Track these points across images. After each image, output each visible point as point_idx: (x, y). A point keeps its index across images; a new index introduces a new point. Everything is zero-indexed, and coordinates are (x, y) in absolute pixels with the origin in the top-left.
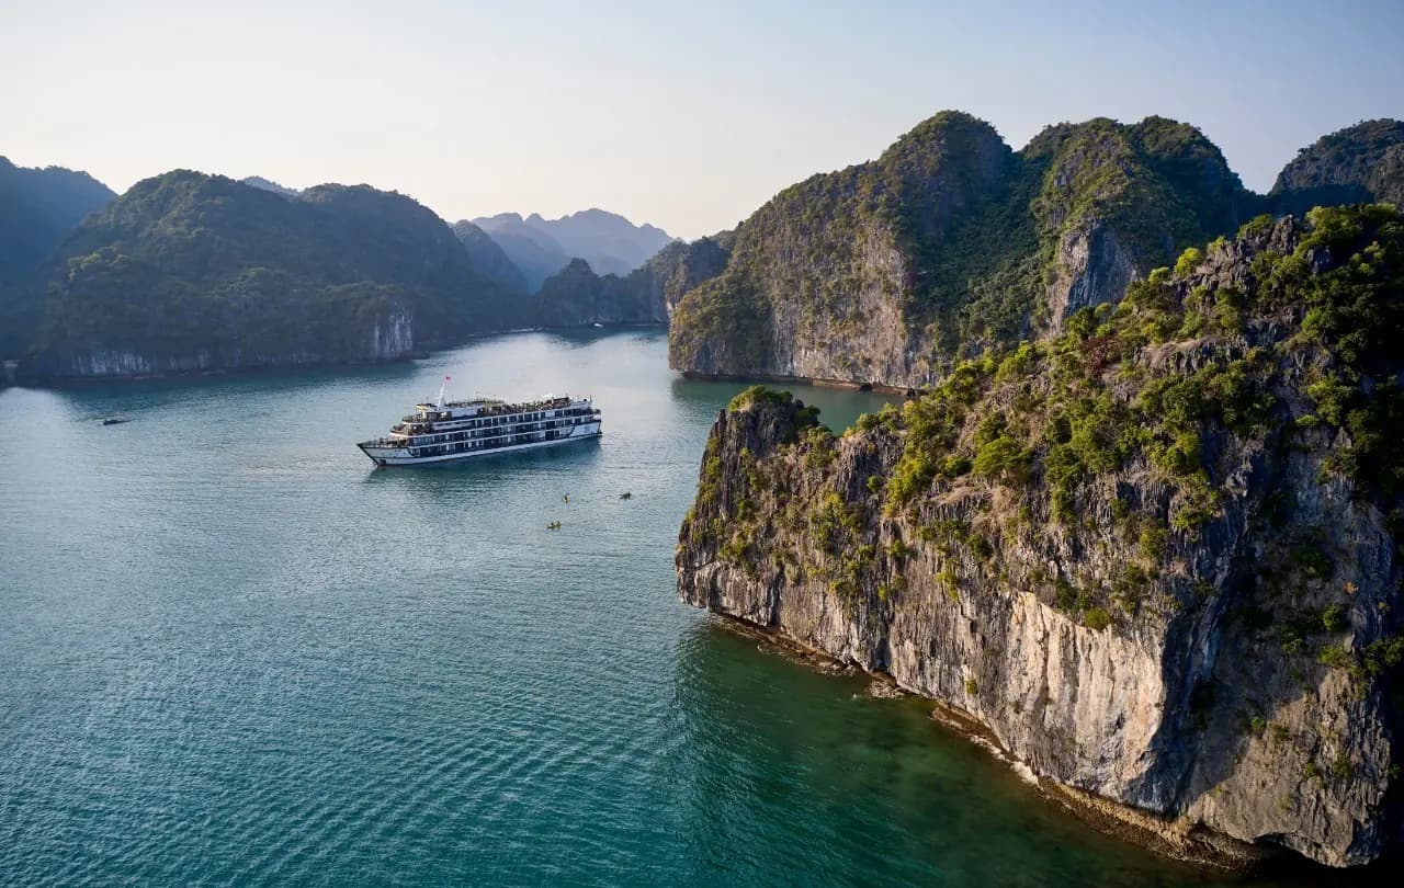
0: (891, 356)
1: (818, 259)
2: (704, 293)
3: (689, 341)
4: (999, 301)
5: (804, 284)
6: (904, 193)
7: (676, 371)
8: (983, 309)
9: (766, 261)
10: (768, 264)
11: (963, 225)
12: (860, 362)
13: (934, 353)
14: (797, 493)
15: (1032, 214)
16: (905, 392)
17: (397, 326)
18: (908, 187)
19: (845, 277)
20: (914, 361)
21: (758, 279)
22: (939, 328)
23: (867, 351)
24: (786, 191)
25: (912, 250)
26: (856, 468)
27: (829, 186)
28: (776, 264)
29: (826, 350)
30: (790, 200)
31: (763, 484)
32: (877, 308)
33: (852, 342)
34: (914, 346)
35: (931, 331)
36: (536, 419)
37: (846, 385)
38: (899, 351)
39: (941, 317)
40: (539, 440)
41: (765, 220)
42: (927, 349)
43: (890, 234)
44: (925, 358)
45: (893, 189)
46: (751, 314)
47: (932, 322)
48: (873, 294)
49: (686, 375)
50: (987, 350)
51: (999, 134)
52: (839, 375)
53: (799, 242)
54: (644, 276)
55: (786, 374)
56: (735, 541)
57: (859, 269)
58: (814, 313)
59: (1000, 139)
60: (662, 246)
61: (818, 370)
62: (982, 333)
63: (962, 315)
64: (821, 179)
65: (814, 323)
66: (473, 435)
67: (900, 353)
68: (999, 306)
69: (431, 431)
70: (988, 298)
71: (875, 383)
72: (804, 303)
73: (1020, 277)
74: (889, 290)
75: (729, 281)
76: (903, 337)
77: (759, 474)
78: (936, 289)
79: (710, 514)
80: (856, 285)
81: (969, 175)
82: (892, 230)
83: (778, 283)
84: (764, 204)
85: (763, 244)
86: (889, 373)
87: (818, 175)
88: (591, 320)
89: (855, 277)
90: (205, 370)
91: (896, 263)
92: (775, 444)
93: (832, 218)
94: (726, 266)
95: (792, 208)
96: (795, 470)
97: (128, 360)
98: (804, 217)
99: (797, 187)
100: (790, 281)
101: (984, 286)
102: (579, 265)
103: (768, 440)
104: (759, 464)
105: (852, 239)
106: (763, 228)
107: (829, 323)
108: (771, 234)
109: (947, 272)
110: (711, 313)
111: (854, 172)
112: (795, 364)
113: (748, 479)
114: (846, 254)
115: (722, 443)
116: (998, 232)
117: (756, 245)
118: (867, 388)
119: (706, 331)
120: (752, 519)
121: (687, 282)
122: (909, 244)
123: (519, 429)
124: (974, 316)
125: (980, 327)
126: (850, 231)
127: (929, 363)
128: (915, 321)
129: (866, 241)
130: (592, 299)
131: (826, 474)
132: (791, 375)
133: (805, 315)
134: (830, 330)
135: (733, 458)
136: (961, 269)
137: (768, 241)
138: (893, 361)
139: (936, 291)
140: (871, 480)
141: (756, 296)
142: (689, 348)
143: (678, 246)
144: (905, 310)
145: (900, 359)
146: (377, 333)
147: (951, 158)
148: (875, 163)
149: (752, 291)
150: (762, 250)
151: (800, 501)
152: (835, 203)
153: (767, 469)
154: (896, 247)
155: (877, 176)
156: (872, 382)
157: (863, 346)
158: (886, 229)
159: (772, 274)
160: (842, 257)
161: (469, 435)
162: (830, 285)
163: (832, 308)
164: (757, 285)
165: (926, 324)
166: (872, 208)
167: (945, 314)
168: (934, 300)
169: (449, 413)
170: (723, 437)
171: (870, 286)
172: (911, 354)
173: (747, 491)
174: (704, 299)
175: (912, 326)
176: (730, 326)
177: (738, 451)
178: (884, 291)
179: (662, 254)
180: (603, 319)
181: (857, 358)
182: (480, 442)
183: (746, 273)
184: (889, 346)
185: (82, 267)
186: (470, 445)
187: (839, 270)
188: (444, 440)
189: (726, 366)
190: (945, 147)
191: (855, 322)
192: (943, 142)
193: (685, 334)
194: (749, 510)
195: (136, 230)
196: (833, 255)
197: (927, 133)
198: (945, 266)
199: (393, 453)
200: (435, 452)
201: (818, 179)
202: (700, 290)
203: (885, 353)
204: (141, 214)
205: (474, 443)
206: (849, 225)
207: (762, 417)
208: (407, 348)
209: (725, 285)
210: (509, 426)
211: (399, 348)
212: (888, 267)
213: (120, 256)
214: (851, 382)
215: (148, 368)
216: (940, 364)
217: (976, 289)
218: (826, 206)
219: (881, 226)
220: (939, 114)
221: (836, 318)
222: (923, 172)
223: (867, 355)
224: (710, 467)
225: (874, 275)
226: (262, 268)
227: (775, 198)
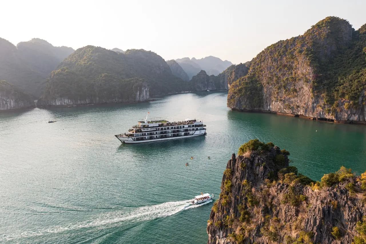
0: (307, 105)
1: (280, 70)
2: (240, 82)
3: (234, 98)
4: (351, 86)
5: (275, 79)
6: (313, 45)
7: (229, 108)
8: (345, 88)
9: (261, 71)
10: (262, 72)
11: (336, 57)
12: (295, 107)
13: (324, 105)
14: (277, 215)
15: (364, 53)
16: (312, 118)
17: (145, 91)
18: (315, 44)
19: (290, 76)
20: (316, 107)
21: (259, 77)
22: (327, 95)
23: (298, 103)
24: (269, 47)
25: (316, 67)
26: (323, 218)
27: (285, 44)
28: (265, 72)
29: (282, 102)
30: (270, 50)
31: (255, 203)
32: (302, 88)
33: (292, 100)
34: (316, 102)
35: (323, 96)
36: (181, 128)
37: (289, 115)
38: (310, 103)
39: (327, 91)
40: (181, 136)
41: (262, 57)
42: (322, 103)
43: (308, 61)
44: (320, 106)
45: (309, 45)
46: (256, 89)
47: (324, 93)
48: (301, 82)
49: (233, 109)
50: (346, 104)
51: (350, 24)
52: (287, 111)
53: (273, 64)
54: (222, 76)
55: (268, 110)
56: (237, 232)
57: (296, 73)
58: (278, 89)
59: (351, 26)
60: (229, 66)
61: (279, 109)
62: (344, 98)
63: (336, 90)
64: (282, 42)
65: (278, 92)
66: (156, 133)
67: (311, 104)
68: (351, 87)
69: (141, 132)
70: (347, 84)
71: (301, 114)
72: (275, 86)
73: (360, 76)
74: (307, 81)
75: (248, 77)
76: (312, 98)
77: (253, 197)
78: (325, 81)
79: (225, 212)
80: (294, 79)
81: (338, 39)
82: (309, 59)
83: (266, 78)
84: (261, 51)
85: (260, 65)
86: (306, 111)
87: (281, 41)
88: (206, 89)
89: (293, 76)
90: (88, 104)
91: (310, 71)
92: (263, 179)
93: (286, 56)
94: (247, 73)
95: (271, 52)
96: (276, 200)
97: (66, 101)
98: (275, 55)
99: (274, 45)
100: (270, 78)
101: (345, 80)
102: (203, 72)
103: (260, 176)
104: (253, 190)
105: (293, 63)
106: (261, 60)
107: (284, 93)
108: (263, 61)
109: (330, 74)
110: (242, 89)
111: (294, 39)
112: (271, 106)
113: (246, 199)
114: (290, 68)
115: (233, 173)
116: (350, 60)
117: (258, 65)
118: (297, 116)
119: (240, 95)
120: (248, 222)
121: (235, 78)
122: (315, 65)
123: (174, 132)
124: (340, 91)
125: (343, 95)
126: (292, 60)
127: (322, 108)
128: (317, 93)
129: (298, 64)
130: (206, 83)
131: (297, 212)
132: (269, 110)
133: (274, 90)
134: (284, 95)
135: (239, 184)
136: (335, 73)
137: (262, 64)
138: (308, 107)
139: (325, 82)
140: (335, 229)
141: (258, 83)
142: (234, 100)
143: (233, 66)
144: (313, 88)
145: (311, 106)
146: (138, 93)
147: (331, 33)
148: (303, 36)
149: (256, 81)
150: (260, 67)
151: (279, 221)
152: (287, 51)
153: (258, 195)
154: (310, 66)
155: (303, 40)
156: (299, 114)
157: (296, 101)
158: (306, 59)
159: (264, 75)
160: (289, 69)
161: (155, 133)
162: (285, 79)
163: (285, 87)
164: (258, 79)
165: (321, 94)
166: (301, 52)
167: (329, 90)
168: (324, 85)
169: (148, 125)
170: (233, 169)
171: (300, 80)
172: (315, 105)
173: (245, 204)
174: (240, 84)
175: (316, 94)
176: (248, 93)
177: (241, 180)
178: (305, 81)
179: (228, 69)
180: (210, 89)
181: (294, 105)
182: (159, 136)
183: (254, 75)
184: (306, 101)
185: (55, 73)
186: (155, 137)
187: (288, 74)
188: (145, 135)
189: (246, 107)
190: (329, 29)
191: (293, 93)
192: (328, 27)
193: (233, 95)
194: (246, 216)
195: (75, 63)
196: (286, 69)
197: (322, 24)
198: (329, 72)
199: (127, 139)
200: (142, 139)
201: (281, 43)
202: (238, 81)
203: (305, 104)
204: (77, 58)
205: (156, 136)
206: (292, 58)
207: (256, 161)
208: (147, 98)
209: (247, 79)
210: (170, 131)
211: (145, 98)
212: (306, 73)
213: (66, 70)
214: (291, 114)
215: (72, 103)
216: (326, 109)
217: (342, 81)
218: (283, 52)
219: (304, 58)
220: (327, 18)
221: (286, 91)
222: (320, 38)
223: (298, 104)
224: (226, 186)
225: (301, 76)
226: (106, 74)
227: (265, 49)
